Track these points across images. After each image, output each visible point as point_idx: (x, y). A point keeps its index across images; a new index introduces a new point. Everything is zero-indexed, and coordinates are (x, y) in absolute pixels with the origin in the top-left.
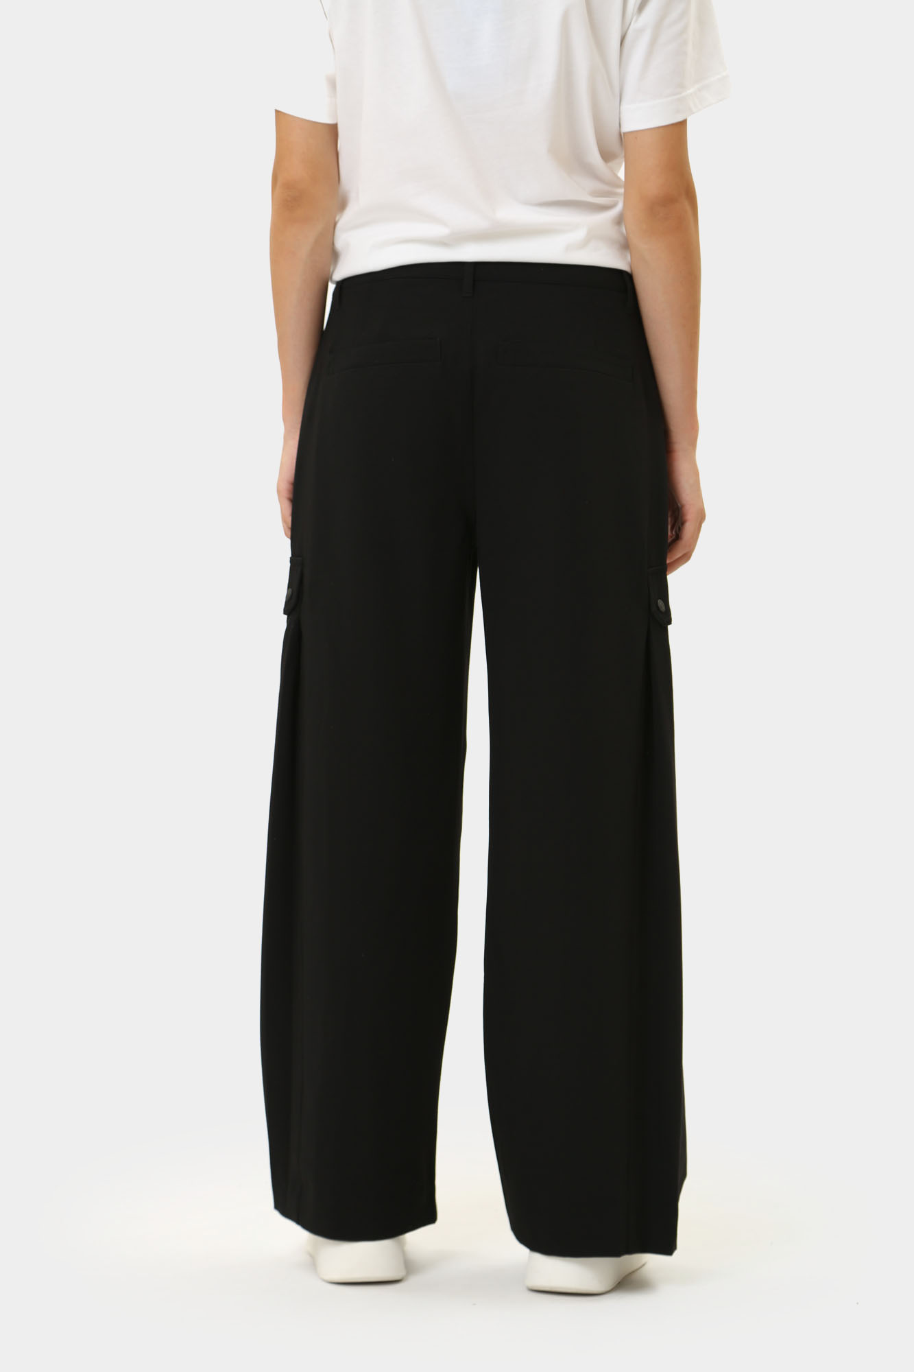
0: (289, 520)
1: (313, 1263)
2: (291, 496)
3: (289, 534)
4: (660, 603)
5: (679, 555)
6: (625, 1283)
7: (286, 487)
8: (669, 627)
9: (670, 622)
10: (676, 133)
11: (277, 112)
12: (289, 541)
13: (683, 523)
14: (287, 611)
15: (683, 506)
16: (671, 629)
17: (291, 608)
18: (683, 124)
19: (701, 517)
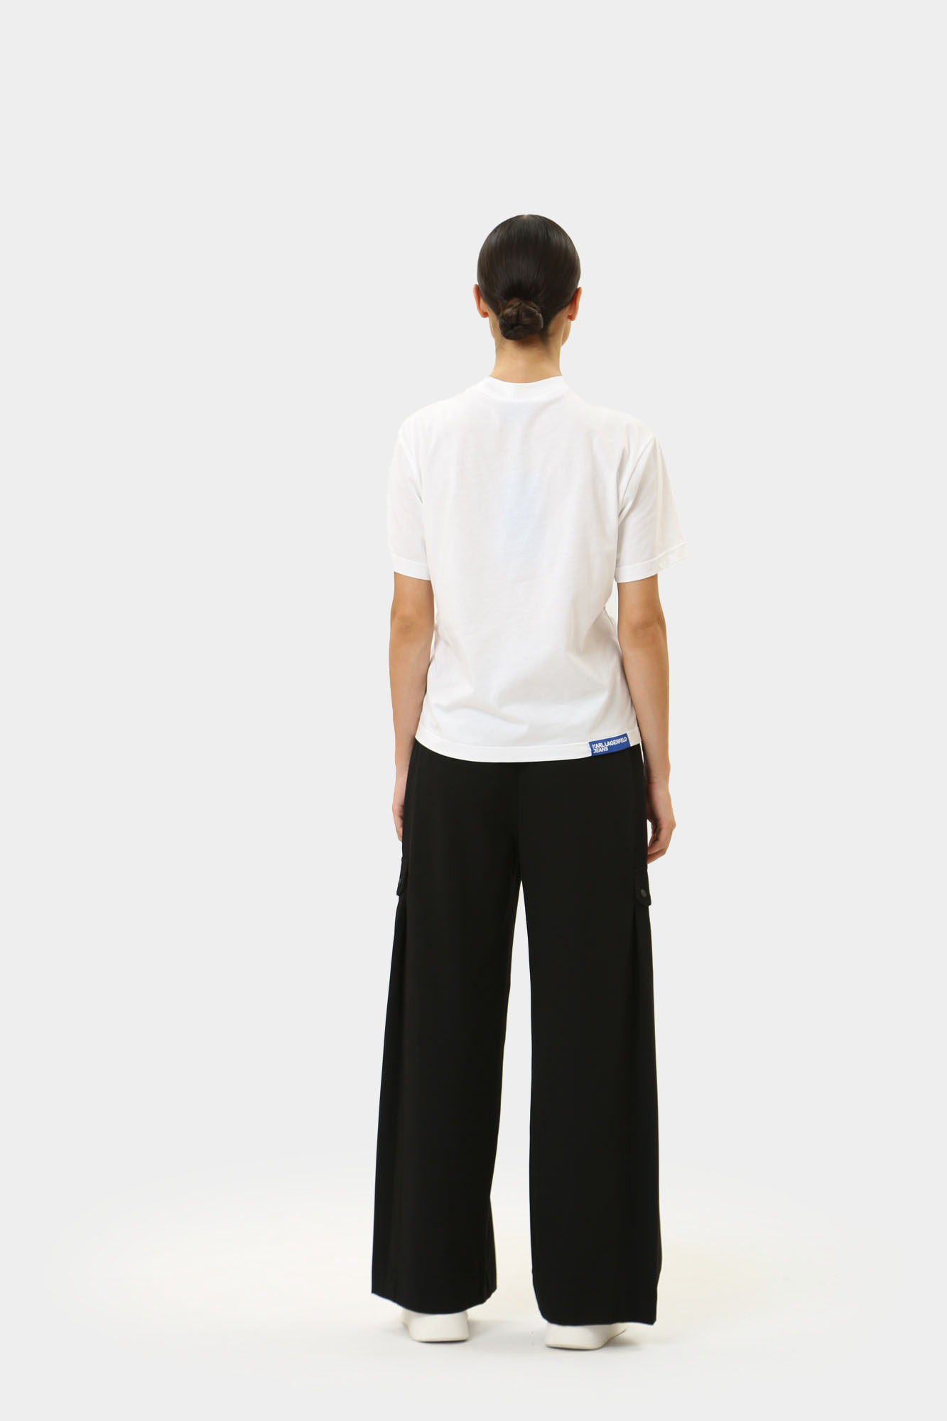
0: (401, 830)
1: (406, 1327)
2: (402, 814)
3: (401, 839)
4: (643, 891)
5: (657, 850)
6: (611, 1342)
7: (398, 808)
8: (650, 907)
9: (650, 904)
10: (651, 584)
11: (395, 573)
12: (401, 843)
13: (660, 830)
14: (398, 893)
15: (660, 819)
16: (650, 908)
17: (401, 891)
18: (655, 578)
19: (672, 825)
